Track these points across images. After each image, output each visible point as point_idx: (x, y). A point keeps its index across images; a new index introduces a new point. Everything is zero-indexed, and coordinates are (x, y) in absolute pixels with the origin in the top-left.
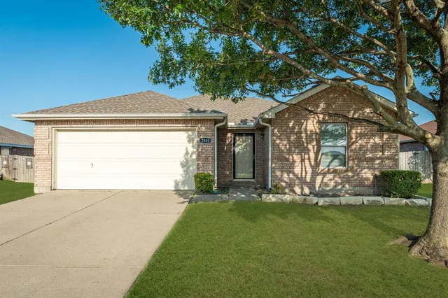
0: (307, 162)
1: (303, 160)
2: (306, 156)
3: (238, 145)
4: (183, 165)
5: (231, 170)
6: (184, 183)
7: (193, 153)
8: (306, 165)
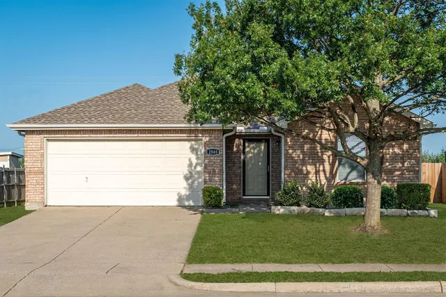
0: (322, 174)
1: (317, 172)
2: (321, 168)
3: (249, 152)
4: (187, 178)
5: (240, 184)
6: (188, 198)
7: (197, 164)
8: (321, 178)
